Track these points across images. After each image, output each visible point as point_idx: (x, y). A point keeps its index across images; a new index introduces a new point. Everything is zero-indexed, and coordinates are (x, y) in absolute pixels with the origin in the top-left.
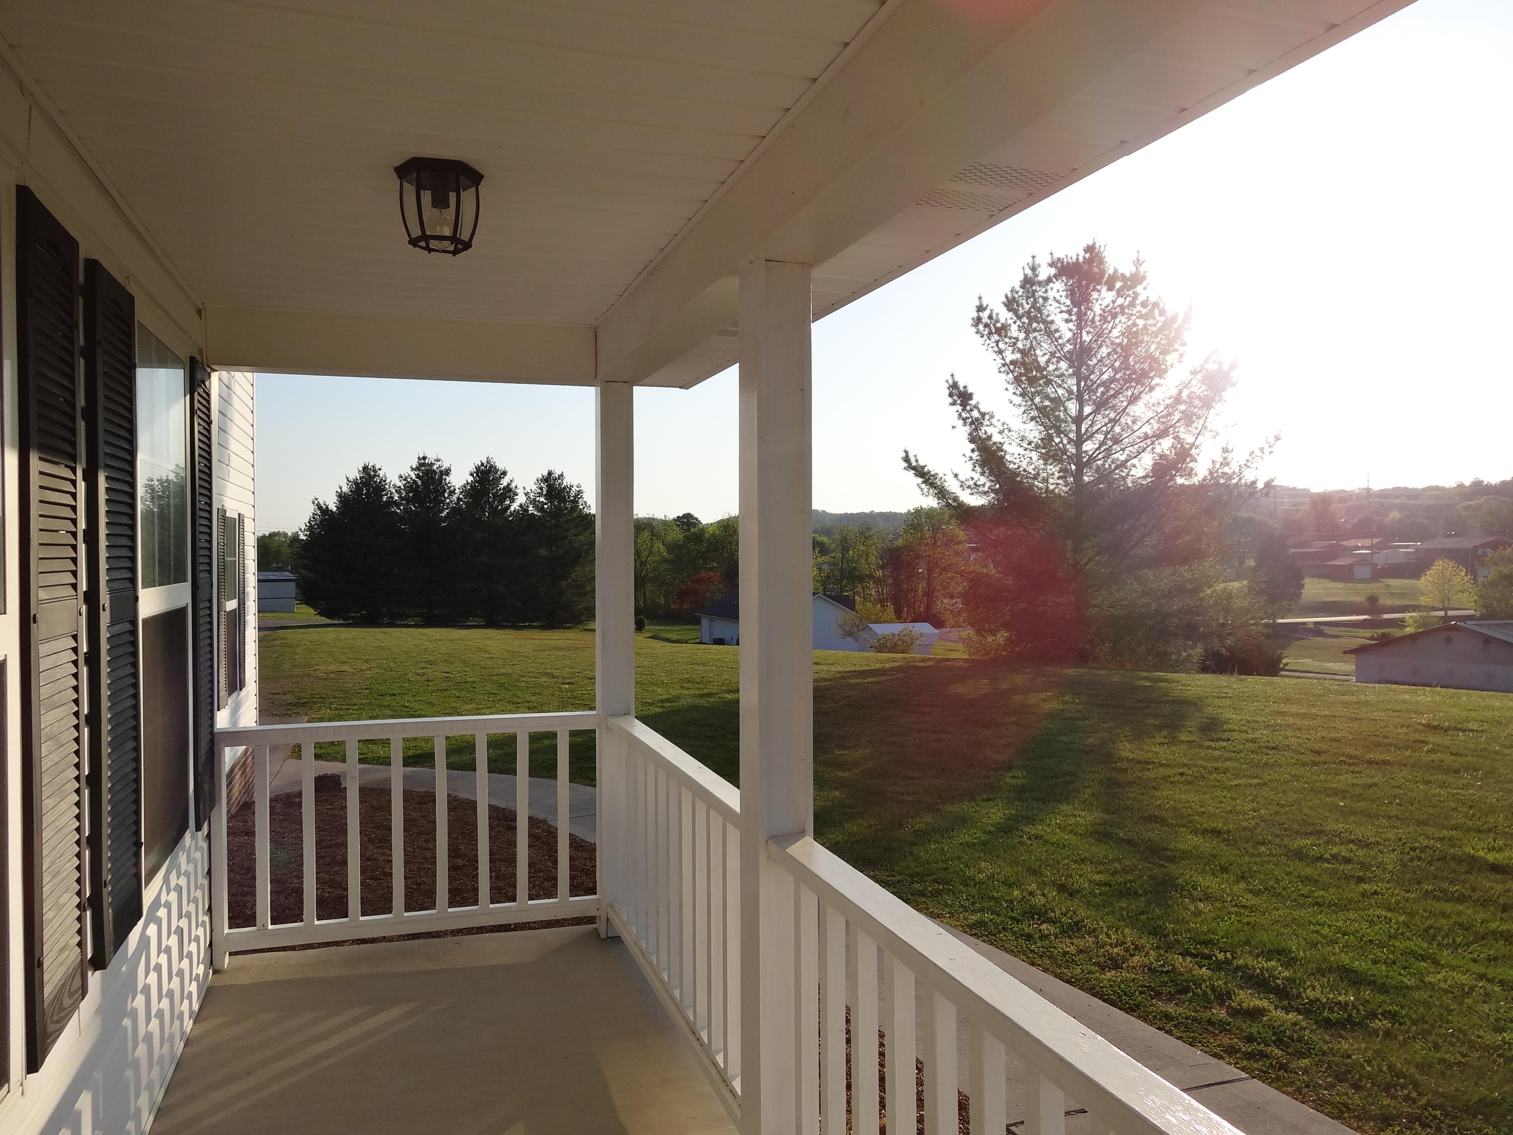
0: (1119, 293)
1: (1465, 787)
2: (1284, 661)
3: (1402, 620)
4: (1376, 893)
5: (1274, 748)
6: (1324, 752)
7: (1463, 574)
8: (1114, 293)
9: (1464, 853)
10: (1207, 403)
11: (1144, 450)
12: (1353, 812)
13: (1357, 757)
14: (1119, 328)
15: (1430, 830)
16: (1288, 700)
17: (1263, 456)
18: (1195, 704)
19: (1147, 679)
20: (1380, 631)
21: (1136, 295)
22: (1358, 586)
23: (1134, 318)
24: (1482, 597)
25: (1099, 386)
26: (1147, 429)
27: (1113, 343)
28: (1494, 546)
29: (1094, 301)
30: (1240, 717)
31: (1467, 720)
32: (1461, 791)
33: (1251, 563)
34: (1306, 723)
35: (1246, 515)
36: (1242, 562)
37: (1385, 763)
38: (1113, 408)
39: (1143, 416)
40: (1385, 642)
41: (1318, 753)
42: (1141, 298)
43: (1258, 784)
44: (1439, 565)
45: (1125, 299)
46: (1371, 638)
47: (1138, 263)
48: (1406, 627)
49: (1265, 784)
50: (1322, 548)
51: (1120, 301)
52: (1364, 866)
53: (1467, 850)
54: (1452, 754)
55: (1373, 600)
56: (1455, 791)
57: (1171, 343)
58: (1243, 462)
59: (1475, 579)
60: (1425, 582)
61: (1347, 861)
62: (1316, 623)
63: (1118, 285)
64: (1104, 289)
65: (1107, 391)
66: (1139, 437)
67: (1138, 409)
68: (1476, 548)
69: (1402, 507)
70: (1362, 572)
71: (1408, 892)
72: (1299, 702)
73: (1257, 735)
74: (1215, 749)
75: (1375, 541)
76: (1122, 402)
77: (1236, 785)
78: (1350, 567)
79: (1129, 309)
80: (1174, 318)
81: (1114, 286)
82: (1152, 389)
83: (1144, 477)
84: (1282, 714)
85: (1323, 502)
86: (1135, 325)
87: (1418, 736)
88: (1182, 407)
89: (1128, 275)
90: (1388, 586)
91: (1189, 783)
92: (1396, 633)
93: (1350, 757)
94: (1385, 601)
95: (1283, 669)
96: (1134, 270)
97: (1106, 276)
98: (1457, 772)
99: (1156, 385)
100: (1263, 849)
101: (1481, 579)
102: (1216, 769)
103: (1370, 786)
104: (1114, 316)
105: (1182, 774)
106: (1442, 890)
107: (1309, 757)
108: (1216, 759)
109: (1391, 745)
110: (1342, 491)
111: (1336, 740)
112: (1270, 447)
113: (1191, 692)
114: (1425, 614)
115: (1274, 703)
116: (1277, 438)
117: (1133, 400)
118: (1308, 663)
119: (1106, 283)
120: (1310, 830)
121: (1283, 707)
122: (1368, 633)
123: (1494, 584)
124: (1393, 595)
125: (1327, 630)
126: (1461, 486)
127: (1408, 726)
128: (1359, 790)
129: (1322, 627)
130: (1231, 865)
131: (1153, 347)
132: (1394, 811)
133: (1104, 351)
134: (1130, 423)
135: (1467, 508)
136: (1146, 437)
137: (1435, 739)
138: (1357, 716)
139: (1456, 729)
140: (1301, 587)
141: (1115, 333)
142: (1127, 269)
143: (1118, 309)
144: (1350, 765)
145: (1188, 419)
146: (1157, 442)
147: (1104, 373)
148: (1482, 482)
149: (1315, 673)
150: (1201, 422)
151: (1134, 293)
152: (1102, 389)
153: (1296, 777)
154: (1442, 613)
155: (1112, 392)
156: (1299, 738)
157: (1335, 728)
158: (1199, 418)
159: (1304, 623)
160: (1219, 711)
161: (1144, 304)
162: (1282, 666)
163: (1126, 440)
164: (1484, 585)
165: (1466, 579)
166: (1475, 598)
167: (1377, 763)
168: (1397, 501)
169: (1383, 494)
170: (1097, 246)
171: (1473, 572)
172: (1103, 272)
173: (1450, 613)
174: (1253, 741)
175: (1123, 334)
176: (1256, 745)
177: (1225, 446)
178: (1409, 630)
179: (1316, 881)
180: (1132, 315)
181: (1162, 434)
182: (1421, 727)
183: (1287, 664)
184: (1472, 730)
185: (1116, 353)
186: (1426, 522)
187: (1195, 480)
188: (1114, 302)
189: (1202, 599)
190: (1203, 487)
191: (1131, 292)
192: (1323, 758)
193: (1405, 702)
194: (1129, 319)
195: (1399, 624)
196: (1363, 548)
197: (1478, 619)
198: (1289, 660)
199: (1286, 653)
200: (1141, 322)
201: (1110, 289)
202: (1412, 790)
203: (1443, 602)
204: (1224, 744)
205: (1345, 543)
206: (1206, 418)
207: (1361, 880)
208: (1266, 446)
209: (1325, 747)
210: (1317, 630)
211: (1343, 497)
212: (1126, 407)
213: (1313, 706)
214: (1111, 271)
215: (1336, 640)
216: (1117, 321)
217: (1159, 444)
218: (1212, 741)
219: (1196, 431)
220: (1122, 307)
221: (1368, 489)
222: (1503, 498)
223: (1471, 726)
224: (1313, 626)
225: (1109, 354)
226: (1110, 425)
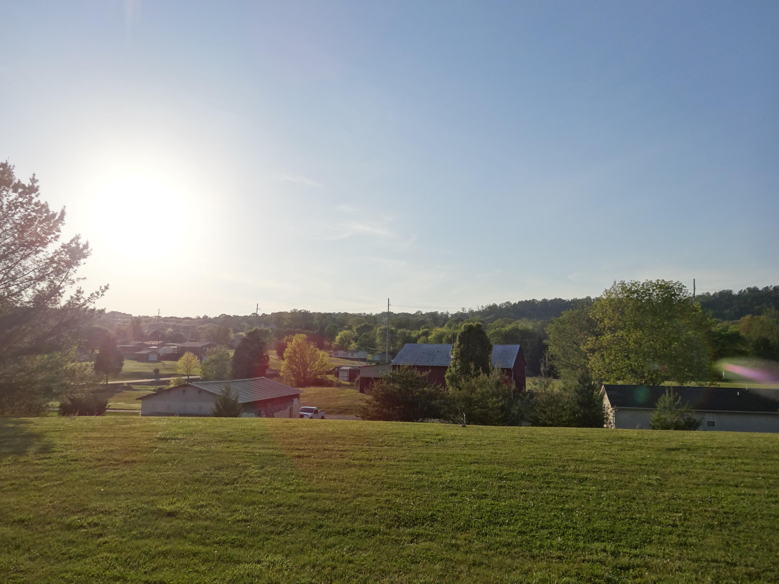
0: (21, 195)
1: (167, 470)
2: (109, 404)
3: (169, 381)
4: (106, 543)
5: (75, 460)
6: (103, 459)
7: (196, 359)
8: (17, 194)
9: (157, 509)
10: (69, 265)
11: (29, 286)
12: (107, 494)
13: (119, 460)
14: (19, 214)
15: (144, 498)
16: (93, 430)
17: (98, 296)
18: (38, 436)
19: (13, 422)
20: (159, 387)
21: (31, 198)
22: (150, 364)
23: (29, 211)
24: (203, 370)
25: (3, 246)
26: (32, 274)
27: (14, 223)
28: (209, 346)
29: (4, 196)
30: (62, 443)
31: (178, 434)
32: (165, 473)
33: (97, 352)
34: (99, 442)
35: (97, 326)
36: (93, 351)
37: (134, 462)
38: (11, 260)
39: (30, 267)
40: (160, 392)
41: (99, 460)
42: (34, 201)
43: (59, 484)
44: (186, 354)
45: (24, 199)
46: (154, 390)
47: (33, 180)
48: (170, 384)
49: (63, 484)
50: (136, 345)
51: (20, 199)
52: (104, 527)
53: (158, 507)
54: (166, 453)
55: (157, 371)
56: (162, 473)
57: (50, 229)
58: (87, 298)
59: (201, 362)
60: (180, 363)
61: (96, 525)
62: (128, 384)
63: (20, 190)
64: (11, 191)
65: (8, 250)
66: (26, 279)
67: (28, 263)
68: (203, 347)
69: (174, 327)
70: (153, 357)
71: (123, 537)
72: (99, 430)
73: (69, 453)
74: (40, 465)
75: (160, 342)
76: (17, 257)
77: (45, 487)
78: (147, 355)
79: (26, 205)
80: (54, 215)
81: (18, 190)
82: (37, 252)
83: (29, 302)
84: (87, 438)
85: (137, 321)
86: (30, 215)
87: (153, 445)
88: (55, 265)
89: (27, 186)
90: (164, 364)
91: (16, 490)
92: (166, 387)
93: (116, 460)
94: (162, 372)
95: (108, 409)
96: (31, 184)
97: (13, 183)
98: (166, 462)
99: (40, 250)
100: (48, 527)
101: (203, 362)
102: (36, 478)
103: (121, 477)
104: (16, 207)
105: (12, 484)
106: (141, 533)
107: (95, 463)
108: (39, 471)
109: (138, 451)
110: (148, 317)
111: (112, 451)
112: (102, 292)
113: (38, 429)
114: (179, 378)
115: (85, 432)
116: (106, 288)
117: (24, 257)
118: (122, 404)
119: (13, 187)
120: (81, 508)
121: (90, 435)
122: (153, 388)
123: (208, 364)
124: (166, 369)
125: (134, 387)
126: (199, 318)
127: (150, 439)
128: (115, 480)
129: (132, 386)
130: (23, 543)
131: (39, 229)
132: (130, 489)
133: (8, 226)
134: (22, 270)
135: (201, 329)
136: (31, 279)
137: (161, 445)
138: (126, 436)
139: (172, 439)
140: (122, 365)
141: (16, 217)
142: (27, 183)
143: (19, 204)
144: (115, 465)
145: (58, 272)
146: (37, 283)
147: (6, 239)
148: (207, 317)
149: (125, 410)
150: (65, 274)
151: (30, 197)
152: (5, 248)
153: (83, 477)
154: (186, 377)
155: (10, 251)
156: (91, 452)
157: (113, 444)
158: (63, 272)
159: (122, 384)
160: (51, 440)
161: (37, 204)
162: (107, 407)
163: (18, 279)
164: (205, 364)
165: (197, 361)
166: (201, 370)
167: (129, 462)
168: (172, 323)
169: (166, 319)
170: (8, 165)
171: (201, 358)
172: (11, 181)
173: (190, 377)
174: (64, 457)
175: (21, 218)
176: (65, 459)
177: (79, 289)
178: (172, 386)
179: (74, 542)
180: (28, 209)
181: (41, 279)
182: (156, 440)
183: (110, 406)
184: (178, 439)
185: (16, 229)
186: (183, 334)
187: (58, 306)
188: (16, 199)
189: (57, 373)
190: (64, 309)
191: (28, 196)
192: (102, 462)
193: (153, 426)
194: (26, 211)
195: (167, 383)
196: (155, 345)
197: (202, 380)
198: (111, 404)
199: (110, 399)
200: (34, 214)
201: (15, 191)
202: (141, 476)
203: (187, 372)
204: (46, 461)
205: (145, 343)
206: (67, 273)
207: (100, 535)
208: (100, 292)
209: (104, 456)
210: (129, 387)
211: (147, 319)
212: (19, 261)
213: (106, 432)
214: (16, 181)
215: (137, 392)
216: (17, 210)
217: (39, 284)
218: (39, 460)
219: (61, 279)
220: (21, 203)
221: (159, 317)
222: (215, 325)
223: (180, 436)
224: (126, 385)
225: (11, 229)
226: (7, 270)
